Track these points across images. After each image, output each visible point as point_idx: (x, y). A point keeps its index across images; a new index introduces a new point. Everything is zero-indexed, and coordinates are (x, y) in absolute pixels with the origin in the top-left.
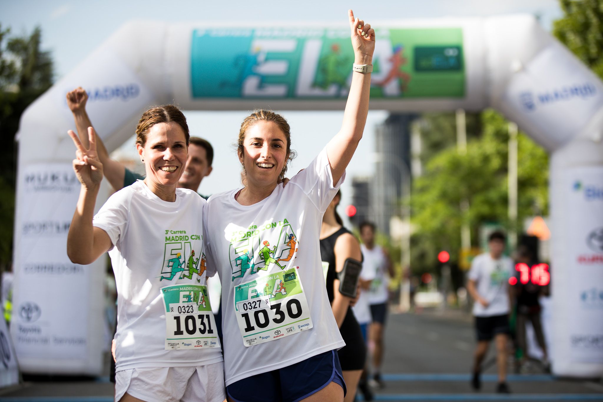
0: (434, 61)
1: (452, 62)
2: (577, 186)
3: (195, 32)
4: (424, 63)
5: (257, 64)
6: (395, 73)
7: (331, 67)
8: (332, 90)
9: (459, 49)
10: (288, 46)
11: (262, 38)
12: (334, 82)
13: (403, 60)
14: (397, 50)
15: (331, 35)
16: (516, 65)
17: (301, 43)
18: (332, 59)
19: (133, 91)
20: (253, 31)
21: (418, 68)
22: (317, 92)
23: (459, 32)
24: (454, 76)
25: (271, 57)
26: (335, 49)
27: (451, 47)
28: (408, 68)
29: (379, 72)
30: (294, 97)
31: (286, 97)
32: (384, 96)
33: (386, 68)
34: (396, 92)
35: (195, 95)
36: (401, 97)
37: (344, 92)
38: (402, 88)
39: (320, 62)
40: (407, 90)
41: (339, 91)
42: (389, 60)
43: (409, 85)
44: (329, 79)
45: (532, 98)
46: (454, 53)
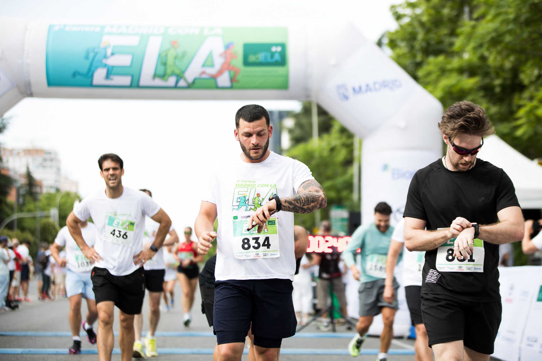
0: (261, 57)
1: (277, 57)
2: (385, 167)
3: (51, 27)
4: (252, 58)
5: (105, 57)
6: (227, 66)
7: (170, 61)
8: (172, 81)
9: (283, 46)
10: (133, 41)
11: (109, 34)
12: (173, 74)
13: (233, 56)
14: (228, 47)
15: (170, 32)
16: (333, 62)
18: (172, 53)
21: (246, 63)
22: (158, 82)
23: (285, 31)
24: (279, 70)
26: (174, 44)
27: (277, 45)
28: (238, 62)
29: (212, 66)
30: (138, 86)
31: (131, 86)
32: (217, 87)
33: (219, 62)
34: (228, 84)
35: (50, 84)
36: (231, 87)
37: (182, 83)
38: (232, 80)
39: (160, 55)
40: (237, 81)
41: (177, 82)
42: (221, 55)
43: (239, 77)
44: (169, 71)
45: (346, 89)
46: (279, 49)
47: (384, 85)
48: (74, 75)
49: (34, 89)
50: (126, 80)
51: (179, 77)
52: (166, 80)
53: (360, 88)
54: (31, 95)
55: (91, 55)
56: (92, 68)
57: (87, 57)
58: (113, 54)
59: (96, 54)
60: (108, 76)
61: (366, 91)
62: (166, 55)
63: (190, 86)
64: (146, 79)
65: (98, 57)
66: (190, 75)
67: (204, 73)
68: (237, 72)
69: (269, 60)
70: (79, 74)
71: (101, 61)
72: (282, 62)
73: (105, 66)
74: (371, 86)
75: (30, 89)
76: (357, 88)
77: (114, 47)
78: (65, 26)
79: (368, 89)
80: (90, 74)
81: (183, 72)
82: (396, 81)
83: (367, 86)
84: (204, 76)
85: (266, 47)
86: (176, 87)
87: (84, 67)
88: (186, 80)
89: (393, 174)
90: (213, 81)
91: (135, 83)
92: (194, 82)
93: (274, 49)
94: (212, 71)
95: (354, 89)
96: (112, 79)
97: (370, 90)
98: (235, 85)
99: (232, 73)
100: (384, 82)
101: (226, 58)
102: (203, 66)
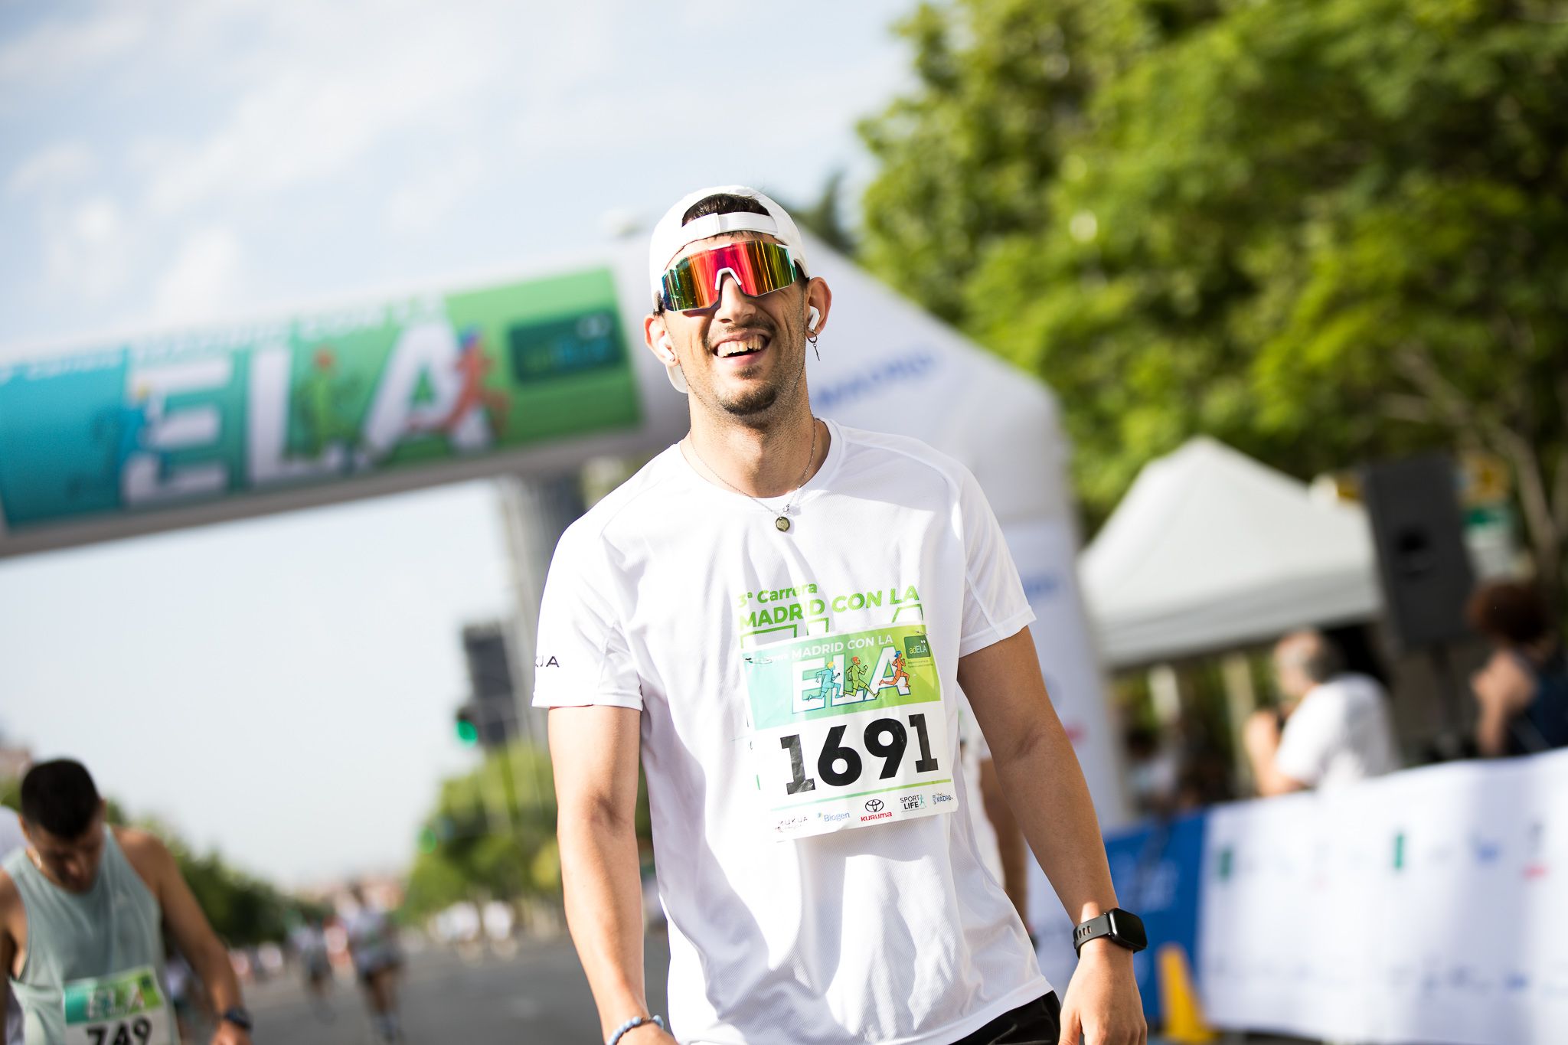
1: (600, 349)
4: (537, 360)
6: (472, 395)
7: (321, 405)
9: (610, 315)
10: (212, 372)
12: (333, 439)
14: (468, 345)
15: (309, 331)
17: (242, 362)
18: (322, 387)
20: (125, 350)
21: (524, 374)
22: (299, 468)
23: (606, 278)
25: (177, 404)
26: (324, 361)
27: (593, 315)
29: (433, 399)
30: (250, 490)
31: (230, 492)
32: (456, 455)
36: (495, 447)
37: (362, 460)
38: (493, 426)
41: (349, 458)
42: (453, 369)
44: (322, 432)
46: (601, 327)
48: (73, 489)
50: (210, 478)
51: (351, 443)
52: (319, 458)
63: (387, 463)
66: (382, 431)
69: (578, 358)
70: (86, 484)
72: (613, 357)
73: (152, 450)
86: (348, 471)
88: (370, 449)
92: (394, 449)
96: (176, 481)
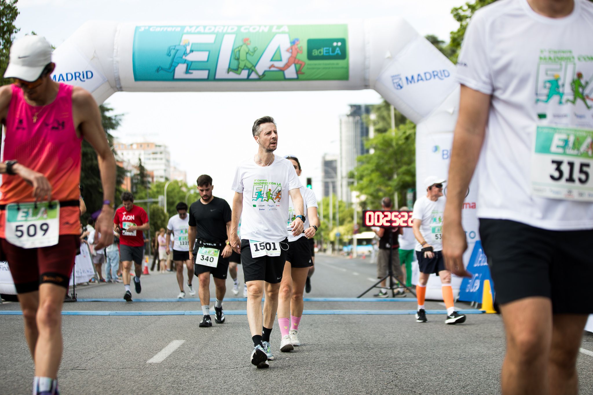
0: (323, 51)
1: (338, 51)
2: (436, 149)
3: (137, 28)
4: (315, 53)
6: (293, 60)
7: (243, 56)
8: (244, 74)
9: (343, 41)
10: (210, 39)
11: (188, 33)
12: (245, 68)
13: (299, 51)
14: (294, 43)
15: (242, 30)
16: (388, 55)
17: (220, 37)
18: (244, 49)
19: (89, 75)
20: (183, 28)
21: (310, 57)
22: (232, 75)
23: (345, 28)
24: (341, 63)
26: (246, 41)
27: (337, 40)
28: (303, 56)
29: (281, 60)
30: (215, 80)
31: (207, 80)
32: (286, 79)
33: (286, 56)
34: (295, 76)
35: (136, 79)
36: (297, 79)
37: (253, 76)
38: (298, 72)
39: (233, 51)
40: (303, 73)
41: (249, 75)
42: (288, 51)
43: (303, 70)
44: (242, 65)
45: (400, 79)
46: (339, 44)
47: (434, 75)
48: (158, 70)
49: (123, 84)
50: (204, 74)
51: (251, 70)
52: (240, 74)
53: (412, 77)
54: (121, 89)
55: (173, 52)
56: (173, 64)
57: (169, 55)
58: (192, 51)
59: (178, 50)
60: (188, 71)
61: (418, 80)
62: (239, 51)
63: (261, 78)
64: (221, 72)
65: (179, 54)
66: (261, 68)
67: (272, 66)
68: (302, 65)
69: (331, 54)
70: (162, 69)
71: (182, 58)
72: (343, 55)
73: (185, 61)
74: (423, 76)
75: (120, 84)
76: (410, 78)
77: (192, 44)
78: (150, 27)
79: (420, 78)
80: (172, 69)
81: (255, 67)
82: (444, 71)
83: (419, 75)
84: (272, 69)
85: (328, 42)
86: (248, 79)
87: (166, 62)
88: (257, 73)
89: (443, 155)
90: (281, 73)
91: (211, 77)
92: (264, 75)
93: (335, 44)
94: (280, 64)
95: (407, 79)
96: (192, 73)
97: (422, 79)
98: (300, 76)
99: (298, 66)
100: (433, 72)
101: (292, 53)
102: (271, 60)
